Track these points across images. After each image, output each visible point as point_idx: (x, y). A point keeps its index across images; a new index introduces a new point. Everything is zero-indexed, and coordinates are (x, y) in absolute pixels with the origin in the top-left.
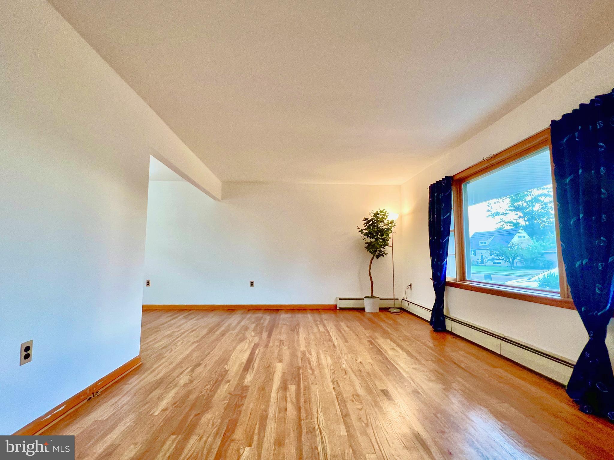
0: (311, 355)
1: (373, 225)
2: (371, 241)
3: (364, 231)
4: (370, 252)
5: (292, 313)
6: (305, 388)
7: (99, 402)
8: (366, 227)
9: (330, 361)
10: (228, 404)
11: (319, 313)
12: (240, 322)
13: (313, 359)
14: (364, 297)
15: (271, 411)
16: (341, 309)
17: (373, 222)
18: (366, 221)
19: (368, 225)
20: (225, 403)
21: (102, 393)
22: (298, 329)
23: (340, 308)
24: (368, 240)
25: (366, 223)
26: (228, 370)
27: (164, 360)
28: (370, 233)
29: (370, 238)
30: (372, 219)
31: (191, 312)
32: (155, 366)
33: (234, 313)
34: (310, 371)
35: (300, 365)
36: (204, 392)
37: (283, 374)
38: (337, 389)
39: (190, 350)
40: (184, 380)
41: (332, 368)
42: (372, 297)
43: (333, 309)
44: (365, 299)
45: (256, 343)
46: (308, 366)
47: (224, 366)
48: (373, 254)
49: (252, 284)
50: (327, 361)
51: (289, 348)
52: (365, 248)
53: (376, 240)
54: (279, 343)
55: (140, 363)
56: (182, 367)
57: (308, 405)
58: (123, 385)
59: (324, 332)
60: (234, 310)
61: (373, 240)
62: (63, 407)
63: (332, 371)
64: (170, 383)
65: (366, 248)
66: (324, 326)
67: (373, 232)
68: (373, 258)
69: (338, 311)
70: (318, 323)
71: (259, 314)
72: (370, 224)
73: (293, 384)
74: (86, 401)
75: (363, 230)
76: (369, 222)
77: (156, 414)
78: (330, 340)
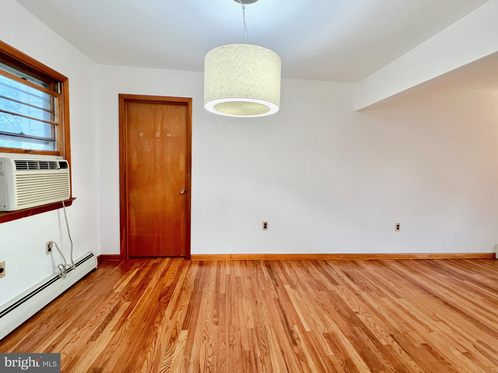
43: (491, 258)
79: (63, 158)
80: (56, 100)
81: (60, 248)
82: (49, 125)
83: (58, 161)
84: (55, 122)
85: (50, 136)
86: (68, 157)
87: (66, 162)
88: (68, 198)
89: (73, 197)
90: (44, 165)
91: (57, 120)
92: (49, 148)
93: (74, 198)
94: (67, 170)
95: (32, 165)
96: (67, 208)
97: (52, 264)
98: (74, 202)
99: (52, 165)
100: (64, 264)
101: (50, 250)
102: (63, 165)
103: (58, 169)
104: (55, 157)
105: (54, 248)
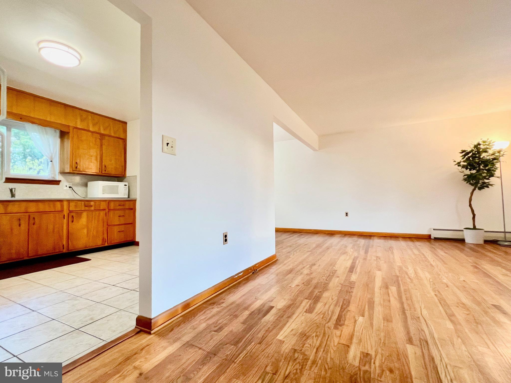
0: (408, 269)
1: (474, 156)
2: (470, 173)
3: (462, 163)
4: (471, 184)
5: (384, 239)
6: (405, 291)
7: (258, 275)
8: (465, 159)
9: (428, 276)
10: (341, 290)
11: (412, 241)
12: (339, 242)
13: (411, 272)
14: (464, 229)
15: (377, 300)
16: (436, 239)
17: (473, 154)
18: (464, 153)
19: (467, 157)
20: (338, 289)
21: (259, 271)
22: (392, 250)
23: (434, 237)
24: (468, 172)
25: (465, 156)
26: (337, 270)
27: (290, 259)
28: (469, 164)
29: (470, 170)
30: (472, 151)
31: (301, 234)
32: (285, 262)
33: (333, 236)
34: (409, 280)
35: (398, 274)
36: (322, 280)
37: (383, 279)
38: (439, 295)
39: (306, 256)
40: (306, 271)
41: (431, 280)
42: (474, 228)
43: (427, 238)
44: (465, 230)
45: (355, 256)
46: (406, 276)
47: (333, 267)
48: (474, 186)
49: (347, 214)
50: (425, 275)
51: (385, 262)
52: (463, 180)
53: (478, 171)
54: (376, 258)
55: (276, 259)
56: (303, 264)
57: (409, 302)
58: (269, 269)
59: (419, 255)
60: (333, 234)
61: (474, 172)
62: (242, 274)
63: (432, 283)
64: (297, 272)
65: (465, 180)
66: (419, 250)
67: (474, 163)
68: (474, 190)
69: (432, 240)
70: (412, 247)
71: (355, 238)
72: (469, 155)
73: (394, 286)
74: (251, 273)
75: (459, 163)
76: (468, 153)
77: (293, 286)
78: (427, 260)
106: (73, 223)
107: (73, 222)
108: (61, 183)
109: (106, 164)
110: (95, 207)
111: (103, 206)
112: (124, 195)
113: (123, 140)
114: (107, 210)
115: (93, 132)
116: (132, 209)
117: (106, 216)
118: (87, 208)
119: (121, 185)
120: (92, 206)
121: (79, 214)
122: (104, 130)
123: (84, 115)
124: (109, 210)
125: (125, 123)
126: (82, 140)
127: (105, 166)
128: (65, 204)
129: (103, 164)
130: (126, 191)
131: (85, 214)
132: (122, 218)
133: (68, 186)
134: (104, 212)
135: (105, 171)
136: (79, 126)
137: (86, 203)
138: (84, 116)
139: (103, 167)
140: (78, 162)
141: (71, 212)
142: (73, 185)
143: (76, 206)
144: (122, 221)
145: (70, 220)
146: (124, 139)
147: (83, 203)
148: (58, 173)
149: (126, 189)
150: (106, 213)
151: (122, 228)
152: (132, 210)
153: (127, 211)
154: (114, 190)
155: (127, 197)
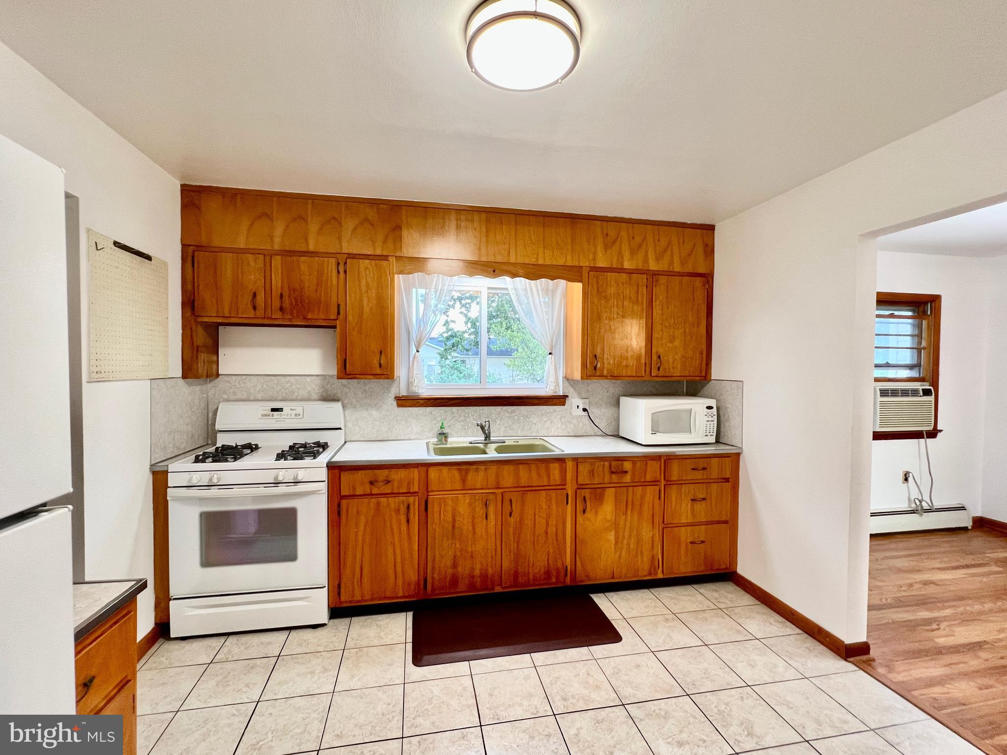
79: (928, 384)
80: (925, 323)
81: (919, 483)
82: (915, 351)
83: (921, 388)
84: (922, 346)
85: (915, 362)
86: (935, 383)
87: (930, 389)
88: (931, 428)
89: (939, 428)
90: (905, 393)
91: (924, 344)
92: (914, 374)
93: (941, 431)
94: (932, 398)
95: (894, 393)
96: (929, 440)
97: (907, 496)
98: (939, 434)
99: (915, 393)
100: (920, 498)
101: (906, 479)
102: (927, 393)
103: (921, 396)
104: (919, 383)
105: (910, 479)
106: (586, 514)
107: (584, 512)
108: (568, 401)
109: (661, 350)
110: (633, 475)
111: (653, 471)
112: (706, 435)
113: (703, 279)
114: (663, 483)
115: (630, 272)
116: (727, 480)
117: (660, 499)
118: (615, 478)
119: (697, 406)
120: (626, 472)
121: (598, 494)
122: (658, 259)
123: (612, 230)
124: (669, 483)
125: (710, 228)
126: (606, 298)
127: (659, 357)
128: (570, 465)
129: (654, 351)
130: (712, 425)
131: (610, 493)
132: (699, 507)
133: (581, 407)
134: (657, 488)
135: (659, 369)
136: (601, 264)
137: (614, 463)
138: (612, 234)
139: (654, 357)
140: (598, 355)
141: (580, 487)
142: (590, 404)
143: (592, 473)
144: (702, 512)
145: (580, 508)
146: (705, 274)
147: (607, 463)
148: (563, 377)
149: (712, 419)
150: (660, 490)
151: (701, 533)
152: (728, 482)
153: (714, 487)
154: (681, 422)
155: (714, 442)
